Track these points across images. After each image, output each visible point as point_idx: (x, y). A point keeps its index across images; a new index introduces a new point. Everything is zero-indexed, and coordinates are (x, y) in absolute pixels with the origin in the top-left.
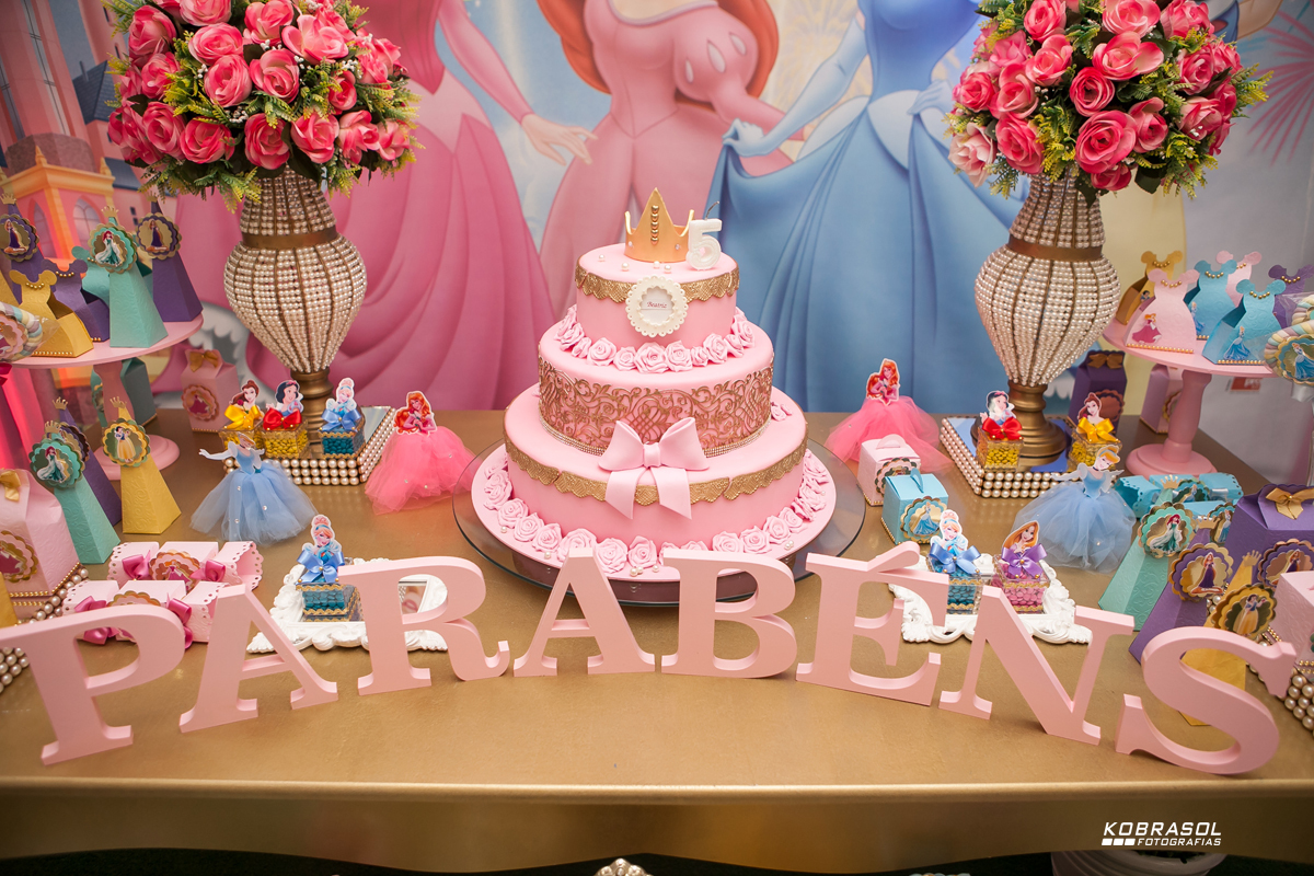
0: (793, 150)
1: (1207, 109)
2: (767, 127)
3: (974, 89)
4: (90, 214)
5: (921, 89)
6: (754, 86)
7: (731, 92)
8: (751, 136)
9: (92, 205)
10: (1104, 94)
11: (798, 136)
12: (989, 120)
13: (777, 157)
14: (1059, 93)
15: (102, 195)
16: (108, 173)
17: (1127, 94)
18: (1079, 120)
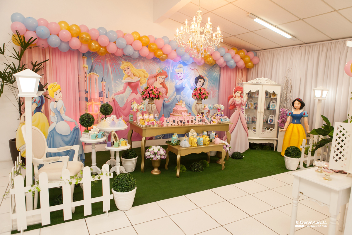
0: (170, 100)
1: (207, 95)
2: (167, 98)
3: (194, 94)
4: (97, 107)
5: (180, 95)
6: (166, 94)
7: (164, 95)
8: (166, 99)
9: (98, 106)
10: (202, 94)
11: (170, 99)
12: (195, 95)
13: (168, 101)
14: (200, 94)
15: (99, 105)
16: (100, 102)
17: (203, 94)
18: (201, 95)
